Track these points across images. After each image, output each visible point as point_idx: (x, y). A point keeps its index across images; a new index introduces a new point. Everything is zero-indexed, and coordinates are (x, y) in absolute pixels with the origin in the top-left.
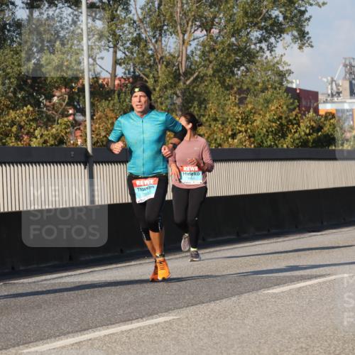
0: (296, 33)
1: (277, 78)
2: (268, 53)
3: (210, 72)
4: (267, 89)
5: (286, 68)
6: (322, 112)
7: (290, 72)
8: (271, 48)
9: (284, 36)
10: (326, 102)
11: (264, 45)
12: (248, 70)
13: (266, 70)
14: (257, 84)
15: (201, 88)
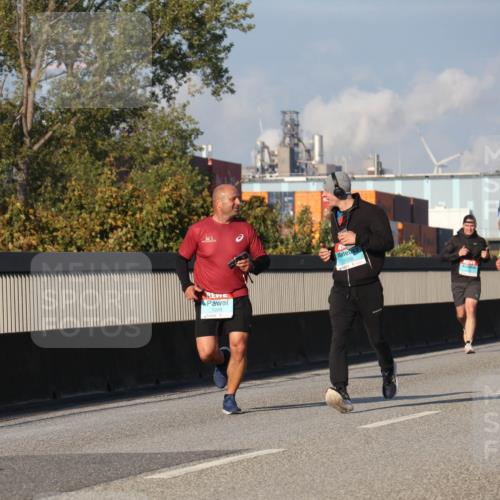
0: (209, 71)
1: (177, 142)
2: (163, 103)
3: (72, 130)
4: (161, 159)
5: (191, 127)
6: (246, 197)
7: (197, 132)
8: (169, 95)
9: (190, 75)
10: (253, 180)
11: (158, 90)
12: (131, 129)
13: (160, 128)
14: (146, 151)
15: (58, 156)
